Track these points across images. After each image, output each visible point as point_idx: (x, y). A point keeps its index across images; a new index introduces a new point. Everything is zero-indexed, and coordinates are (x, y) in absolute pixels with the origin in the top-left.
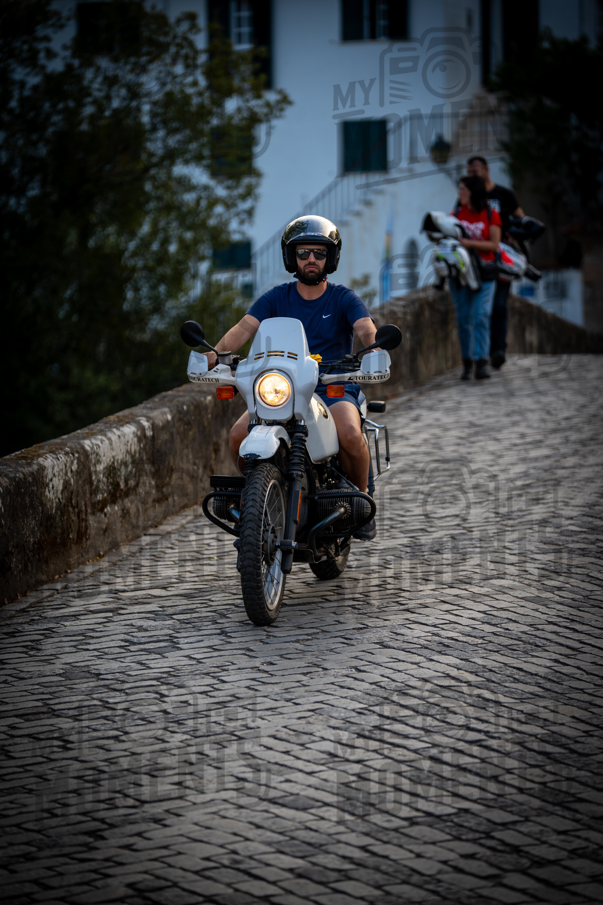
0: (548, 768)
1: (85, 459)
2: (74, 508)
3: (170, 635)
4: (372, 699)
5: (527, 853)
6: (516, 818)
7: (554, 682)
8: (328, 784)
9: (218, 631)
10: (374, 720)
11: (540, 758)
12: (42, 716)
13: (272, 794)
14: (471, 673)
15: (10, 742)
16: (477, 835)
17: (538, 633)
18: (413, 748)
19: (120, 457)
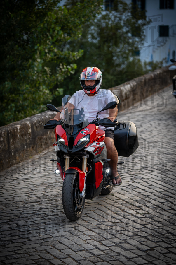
13: (165, 152)
19: (127, 91)
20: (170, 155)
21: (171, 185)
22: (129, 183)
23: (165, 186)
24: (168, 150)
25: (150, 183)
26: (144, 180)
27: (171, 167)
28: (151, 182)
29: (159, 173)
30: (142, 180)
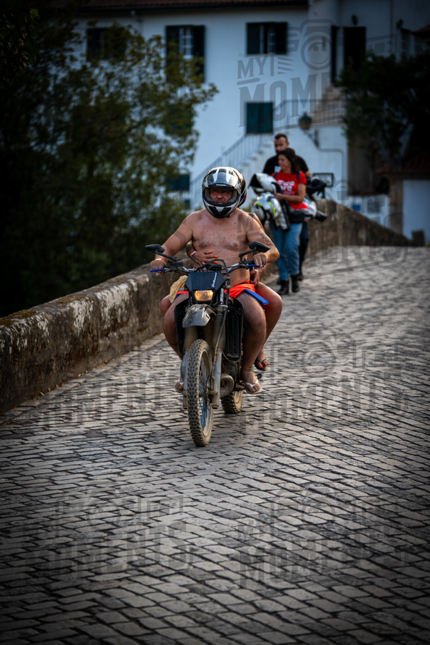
0: (381, 497)
1: (98, 305)
2: (90, 334)
3: (149, 412)
4: (273, 453)
5: (370, 548)
6: (363, 527)
7: (383, 444)
8: (248, 504)
9: (179, 410)
10: (275, 466)
11: (376, 490)
12: (73, 459)
13: (215, 509)
14: (333, 438)
15: (55, 474)
16: (339, 537)
17: (372, 415)
18: (298, 483)
19: (118, 303)
20: (230, 519)
21: (217, 632)
22: (79, 624)
23: (196, 637)
24: (223, 501)
25: (148, 626)
26: (130, 615)
27: (228, 564)
28: (152, 619)
29: (184, 586)
30: (123, 614)
